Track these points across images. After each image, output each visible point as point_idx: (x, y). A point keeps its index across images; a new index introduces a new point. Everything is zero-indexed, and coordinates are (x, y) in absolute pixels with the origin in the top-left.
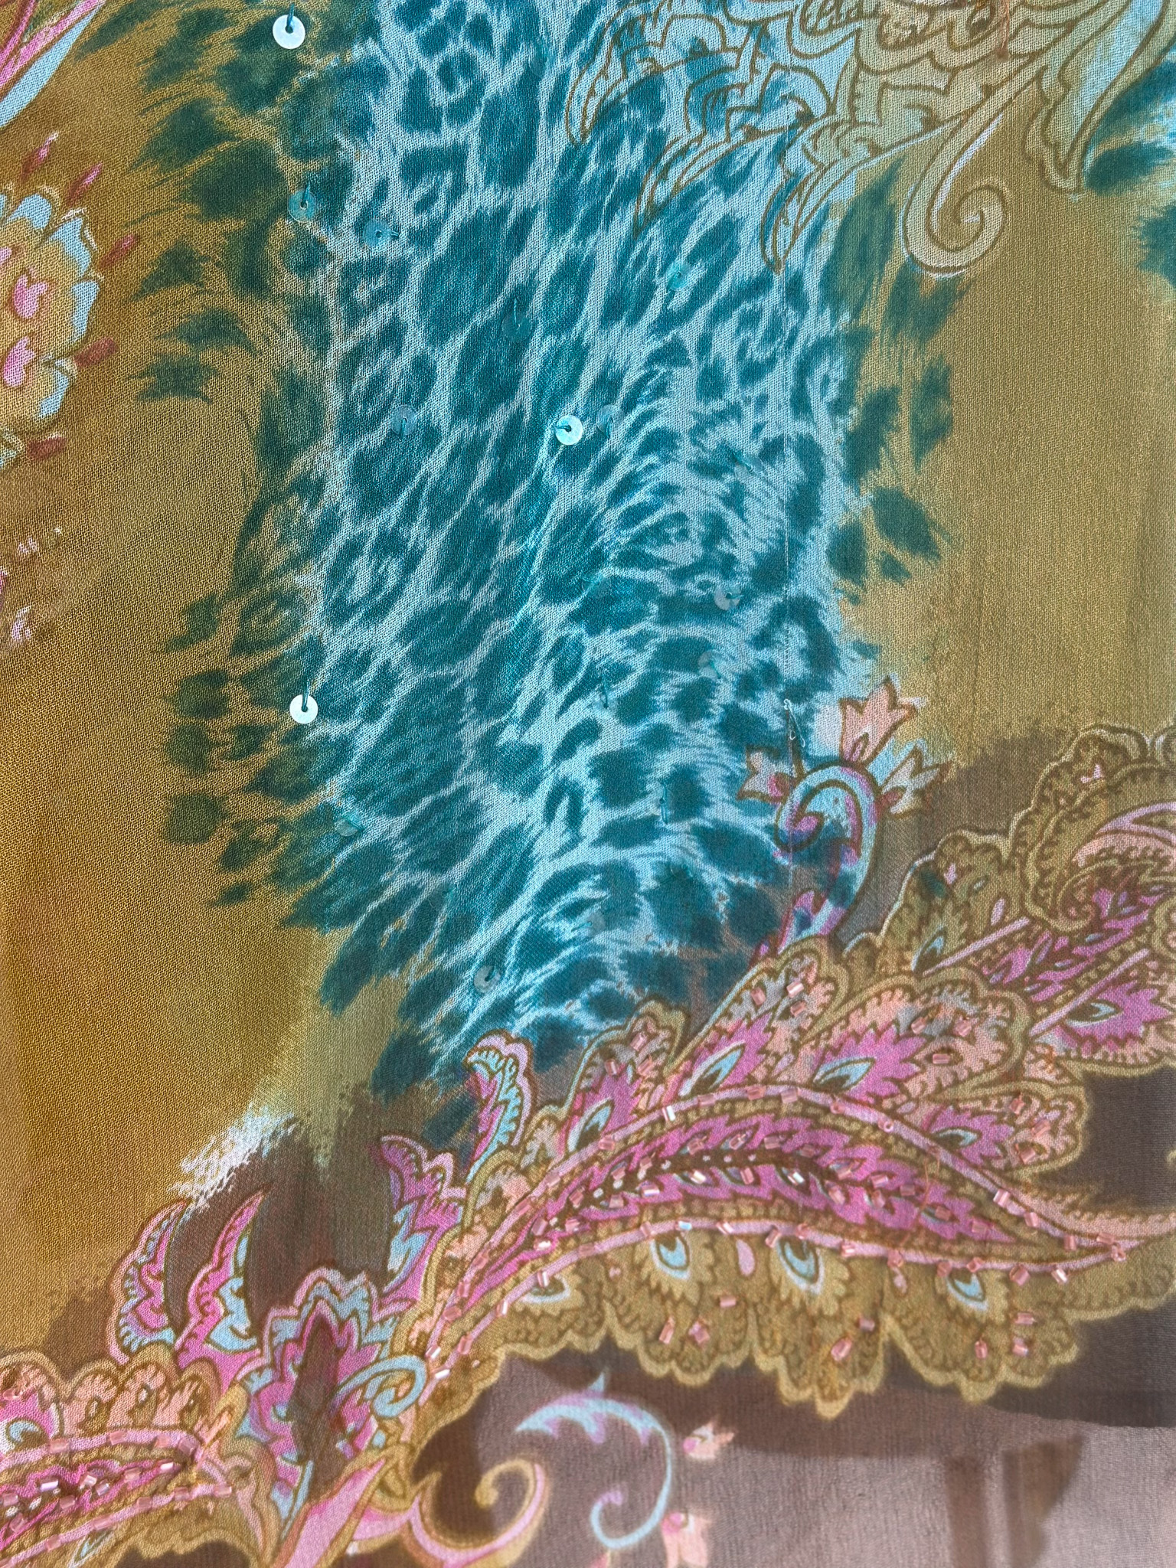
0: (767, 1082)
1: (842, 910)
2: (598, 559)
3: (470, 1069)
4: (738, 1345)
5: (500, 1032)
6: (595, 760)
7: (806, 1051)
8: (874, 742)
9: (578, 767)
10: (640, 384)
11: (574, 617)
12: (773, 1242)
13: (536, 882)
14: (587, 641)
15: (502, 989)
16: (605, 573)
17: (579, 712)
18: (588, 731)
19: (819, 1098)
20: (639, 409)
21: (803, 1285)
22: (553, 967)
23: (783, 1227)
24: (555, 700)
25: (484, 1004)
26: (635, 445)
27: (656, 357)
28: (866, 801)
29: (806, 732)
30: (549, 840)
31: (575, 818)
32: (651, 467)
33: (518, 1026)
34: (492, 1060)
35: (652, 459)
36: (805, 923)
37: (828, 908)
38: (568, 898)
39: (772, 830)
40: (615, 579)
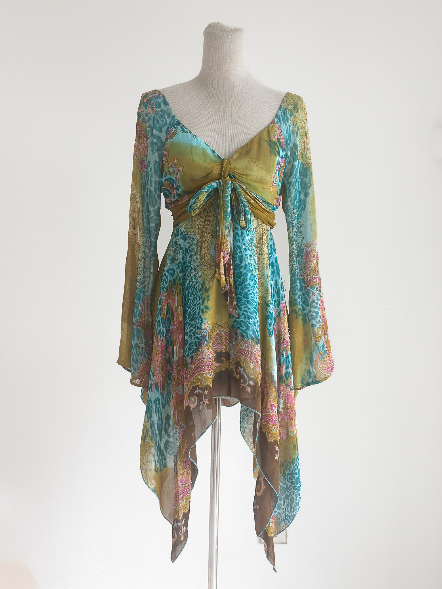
0: (204, 358)
1: (207, 342)
2: (191, 315)
3: (186, 360)
4: (206, 383)
5: (188, 357)
6: (193, 332)
7: (206, 355)
8: (207, 327)
9: (191, 333)
10: (193, 301)
11: (190, 321)
12: (207, 373)
13: (188, 344)
14: (191, 322)
15: (187, 353)
16: (192, 316)
17: (191, 328)
18: (192, 330)
19: (209, 359)
20: (193, 303)
21: (210, 376)
22: (192, 351)
23: (208, 372)
24: (189, 328)
25: (186, 354)
26: (193, 305)
27: (194, 298)
28: (207, 332)
29: (201, 327)
30: (189, 340)
31: (191, 338)
32: (194, 307)
33: (190, 356)
34: (188, 359)
35: (194, 306)
36: (204, 344)
37: (206, 342)
38: (192, 345)
39: (200, 336)
40: (192, 317)
